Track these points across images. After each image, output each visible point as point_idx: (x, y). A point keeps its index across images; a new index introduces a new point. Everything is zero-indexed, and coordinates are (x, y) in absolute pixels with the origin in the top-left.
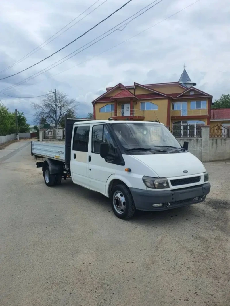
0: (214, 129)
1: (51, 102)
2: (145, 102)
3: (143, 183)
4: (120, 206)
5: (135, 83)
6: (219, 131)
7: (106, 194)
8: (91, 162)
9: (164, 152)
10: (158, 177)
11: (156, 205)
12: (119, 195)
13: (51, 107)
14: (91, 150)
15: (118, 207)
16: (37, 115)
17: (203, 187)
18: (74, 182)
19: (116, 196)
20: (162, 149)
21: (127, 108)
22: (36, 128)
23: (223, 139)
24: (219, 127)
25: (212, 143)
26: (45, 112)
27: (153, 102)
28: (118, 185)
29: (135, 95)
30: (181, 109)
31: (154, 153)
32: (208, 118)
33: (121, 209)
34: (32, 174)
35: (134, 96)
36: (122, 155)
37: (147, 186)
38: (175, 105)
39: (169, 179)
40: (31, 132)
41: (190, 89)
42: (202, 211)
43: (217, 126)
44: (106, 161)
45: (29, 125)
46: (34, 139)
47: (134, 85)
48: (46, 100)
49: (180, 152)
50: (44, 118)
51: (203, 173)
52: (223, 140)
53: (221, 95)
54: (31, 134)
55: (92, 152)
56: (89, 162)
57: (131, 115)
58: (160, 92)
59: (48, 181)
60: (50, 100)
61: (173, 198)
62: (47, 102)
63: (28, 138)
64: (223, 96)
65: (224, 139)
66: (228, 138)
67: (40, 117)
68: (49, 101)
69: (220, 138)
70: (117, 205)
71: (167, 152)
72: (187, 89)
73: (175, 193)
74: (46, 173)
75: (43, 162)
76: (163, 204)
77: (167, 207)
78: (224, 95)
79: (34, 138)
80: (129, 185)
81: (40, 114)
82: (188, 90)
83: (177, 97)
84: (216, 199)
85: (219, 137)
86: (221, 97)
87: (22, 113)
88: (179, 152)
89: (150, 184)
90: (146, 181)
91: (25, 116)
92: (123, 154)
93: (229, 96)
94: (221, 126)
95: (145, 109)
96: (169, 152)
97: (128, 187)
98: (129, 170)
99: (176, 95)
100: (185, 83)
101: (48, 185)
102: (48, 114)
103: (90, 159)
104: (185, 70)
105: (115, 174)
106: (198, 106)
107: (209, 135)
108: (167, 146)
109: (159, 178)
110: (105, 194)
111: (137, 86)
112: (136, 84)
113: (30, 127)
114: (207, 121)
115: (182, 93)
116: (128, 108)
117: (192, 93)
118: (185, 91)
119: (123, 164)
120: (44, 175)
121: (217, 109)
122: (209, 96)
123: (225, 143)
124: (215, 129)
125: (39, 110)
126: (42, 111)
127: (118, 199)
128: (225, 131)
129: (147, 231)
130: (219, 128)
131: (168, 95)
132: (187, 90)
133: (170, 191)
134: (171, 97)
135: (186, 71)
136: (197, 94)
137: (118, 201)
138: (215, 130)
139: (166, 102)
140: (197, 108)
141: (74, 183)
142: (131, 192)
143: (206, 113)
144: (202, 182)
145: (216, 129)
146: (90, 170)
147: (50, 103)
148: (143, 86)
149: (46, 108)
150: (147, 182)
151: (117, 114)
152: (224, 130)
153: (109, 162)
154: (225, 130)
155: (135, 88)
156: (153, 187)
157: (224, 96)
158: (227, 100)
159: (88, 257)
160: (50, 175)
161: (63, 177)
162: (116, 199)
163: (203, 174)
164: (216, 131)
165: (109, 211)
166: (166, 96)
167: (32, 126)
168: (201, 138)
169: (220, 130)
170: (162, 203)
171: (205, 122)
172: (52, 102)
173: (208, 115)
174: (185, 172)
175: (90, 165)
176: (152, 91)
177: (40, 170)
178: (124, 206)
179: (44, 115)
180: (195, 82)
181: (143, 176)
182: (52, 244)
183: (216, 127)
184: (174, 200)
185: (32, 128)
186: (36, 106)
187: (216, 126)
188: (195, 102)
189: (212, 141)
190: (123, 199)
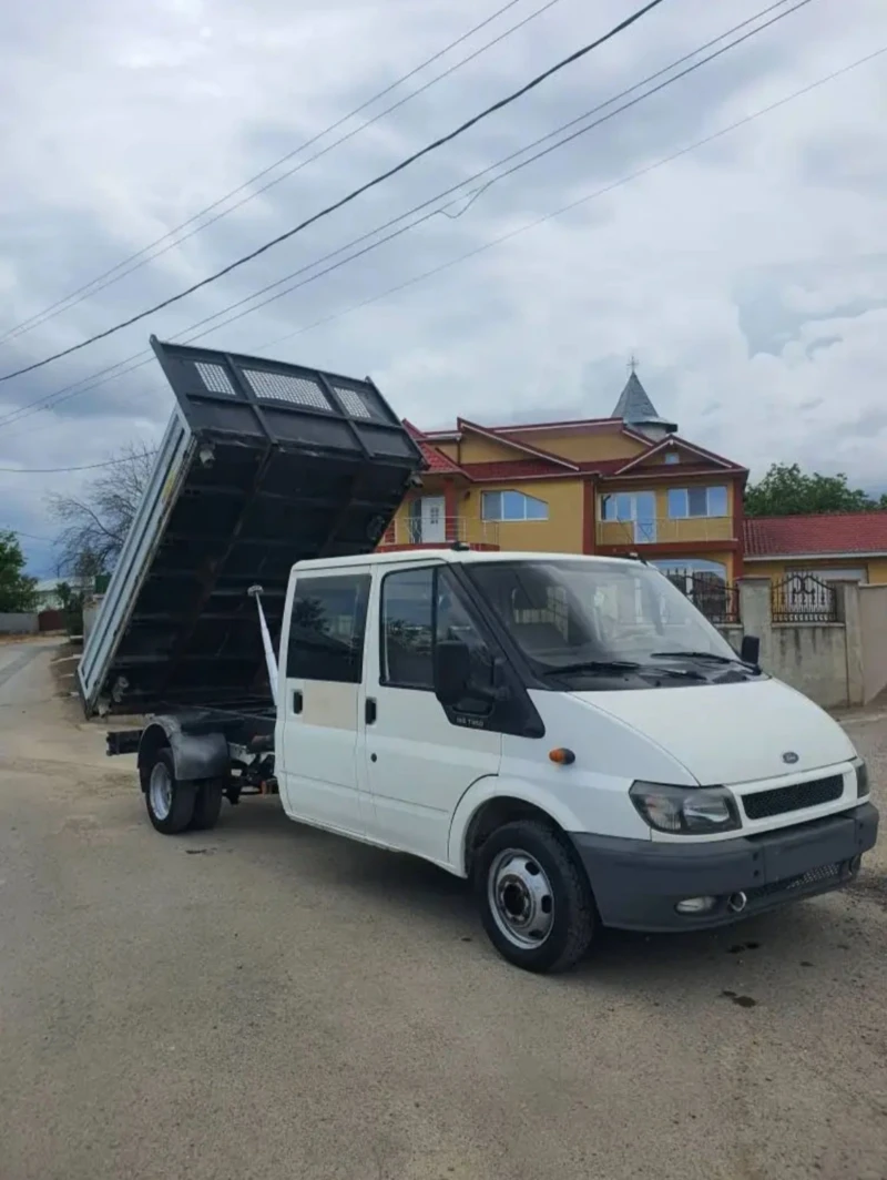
0: (785, 591)
1: (128, 491)
2: (499, 492)
3: (634, 808)
4: (527, 917)
5: (460, 421)
6: (804, 598)
7: (454, 864)
8: (374, 726)
9: (693, 678)
10: (697, 785)
11: (691, 905)
12: (518, 867)
13: (125, 510)
14: (378, 675)
15: (514, 921)
16: (69, 537)
17: (856, 821)
18: (288, 812)
19: (504, 872)
20: (682, 667)
21: (432, 511)
22: (63, 591)
23: (818, 627)
24: (802, 580)
25: (782, 643)
26: (103, 529)
27: (529, 490)
28: (512, 825)
29: (460, 466)
30: (634, 516)
31: (658, 685)
32: (734, 552)
33: (530, 929)
34: (80, 783)
35: (458, 470)
36: (529, 691)
37: (653, 825)
38: (608, 502)
39: (737, 792)
40: (41, 608)
41: (665, 444)
42: (847, 922)
43: (796, 580)
44: (453, 720)
45: (35, 581)
46: (53, 636)
47: (455, 428)
48: (106, 482)
49: (748, 676)
50: (97, 551)
51: (850, 760)
52: (819, 633)
53: (769, 468)
54: (42, 615)
55: (382, 682)
56: (368, 726)
57: (447, 538)
58: (556, 453)
59: (162, 812)
60: (122, 481)
61: (756, 873)
62: (110, 491)
63: (27, 633)
64: (774, 469)
65: (824, 628)
66: (836, 624)
67: (80, 551)
68: (119, 484)
69: (794, 625)
70: (513, 913)
71: (705, 679)
72: (651, 445)
73: (763, 849)
74: (153, 776)
75: (141, 732)
76: (719, 899)
77: (733, 910)
78: (780, 466)
79: (53, 632)
80: (570, 822)
81: (82, 535)
82: (656, 449)
83: (619, 472)
84: (872, 867)
85: (804, 621)
86: (770, 475)
87: (12, 536)
88: (744, 679)
89: (667, 815)
90: (648, 801)
91: (21, 544)
92: (531, 688)
93: (795, 472)
94: (809, 580)
95: (499, 516)
96: (710, 676)
97: (566, 832)
98: (566, 758)
99: (610, 466)
100: (638, 424)
101: (165, 827)
102: (114, 536)
103: (371, 712)
104: (634, 377)
105: (497, 775)
106: (698, 507)
107: (769, 614)
108: (695, 655)
109: (701, 787)
110: (448, 861)
111: (468, 432)
112: (463, 425)
113: (39, 587)
114: (730, 563)
115: (634, 459)
116: (434, 511)
117: (673, 459)
118: (647, 452)
119: (537, 731)
120: (146, 787)
121: (756, 517)
122: (735, 470)
123: (830, 643)
124: (791, 590)
125: (79, 523)
126: (88, 524)
127: (518, 884)
128: (823, 599)
129: (666, 1025)
130: (803, 588)
131: (583, 466)
132: (651, 448)
133: (744, 841)
134: (597, 472)
135: (637, 382)
136: (692, 460)
137: (514, 897)
138: (790, 596)
139: (577, 490)
140: (693, 512)
141: (287, 818)
142: (582, 854)
143: (725, 533)
144: (848, 799)
145: (794, 591)
146: (374, 758)
147: (121, 492)
148: (491, 431)
149: (108, 515)
150: (651, 805)
151: (393, 535)
152: (820, 595)
153: (467, 725)
154: (823, 593)
155: (462, 440)
156: (678, 826)
157: (779, 469)
158: (790, 486)
159: (452, 1170)
160: (174, 783)
161: (225, 791)
162: (507, 884)
163: (850, 766)
164: (794, 597)
165: (467, 940)
166: (577, 469)
167: (47, 584)
168: (740, 626)
169: (808, 593)
170: (711, 896)
171: (724, 564)
172: (130, 489)
173: (736, 540)
174: (791, 758)
175: (373, 739)
176: (525, 452)
177: (129, 763)
178: (545, 915)
179: (98, 539)
180: (671, 421)
181: (631, 782)
182: (263, 1111)
183: (790, 583)
184: (761, 881)
185: (45, 593)
186: (67, 508)
187: (792, 579)
188: (686, 491)
189: (782, 634)
190: (538, 886)
